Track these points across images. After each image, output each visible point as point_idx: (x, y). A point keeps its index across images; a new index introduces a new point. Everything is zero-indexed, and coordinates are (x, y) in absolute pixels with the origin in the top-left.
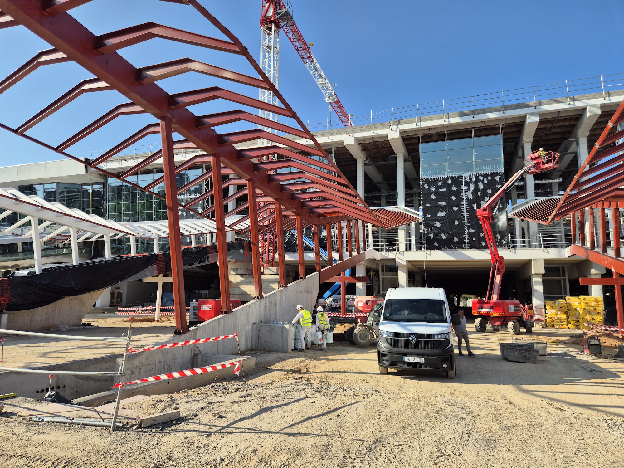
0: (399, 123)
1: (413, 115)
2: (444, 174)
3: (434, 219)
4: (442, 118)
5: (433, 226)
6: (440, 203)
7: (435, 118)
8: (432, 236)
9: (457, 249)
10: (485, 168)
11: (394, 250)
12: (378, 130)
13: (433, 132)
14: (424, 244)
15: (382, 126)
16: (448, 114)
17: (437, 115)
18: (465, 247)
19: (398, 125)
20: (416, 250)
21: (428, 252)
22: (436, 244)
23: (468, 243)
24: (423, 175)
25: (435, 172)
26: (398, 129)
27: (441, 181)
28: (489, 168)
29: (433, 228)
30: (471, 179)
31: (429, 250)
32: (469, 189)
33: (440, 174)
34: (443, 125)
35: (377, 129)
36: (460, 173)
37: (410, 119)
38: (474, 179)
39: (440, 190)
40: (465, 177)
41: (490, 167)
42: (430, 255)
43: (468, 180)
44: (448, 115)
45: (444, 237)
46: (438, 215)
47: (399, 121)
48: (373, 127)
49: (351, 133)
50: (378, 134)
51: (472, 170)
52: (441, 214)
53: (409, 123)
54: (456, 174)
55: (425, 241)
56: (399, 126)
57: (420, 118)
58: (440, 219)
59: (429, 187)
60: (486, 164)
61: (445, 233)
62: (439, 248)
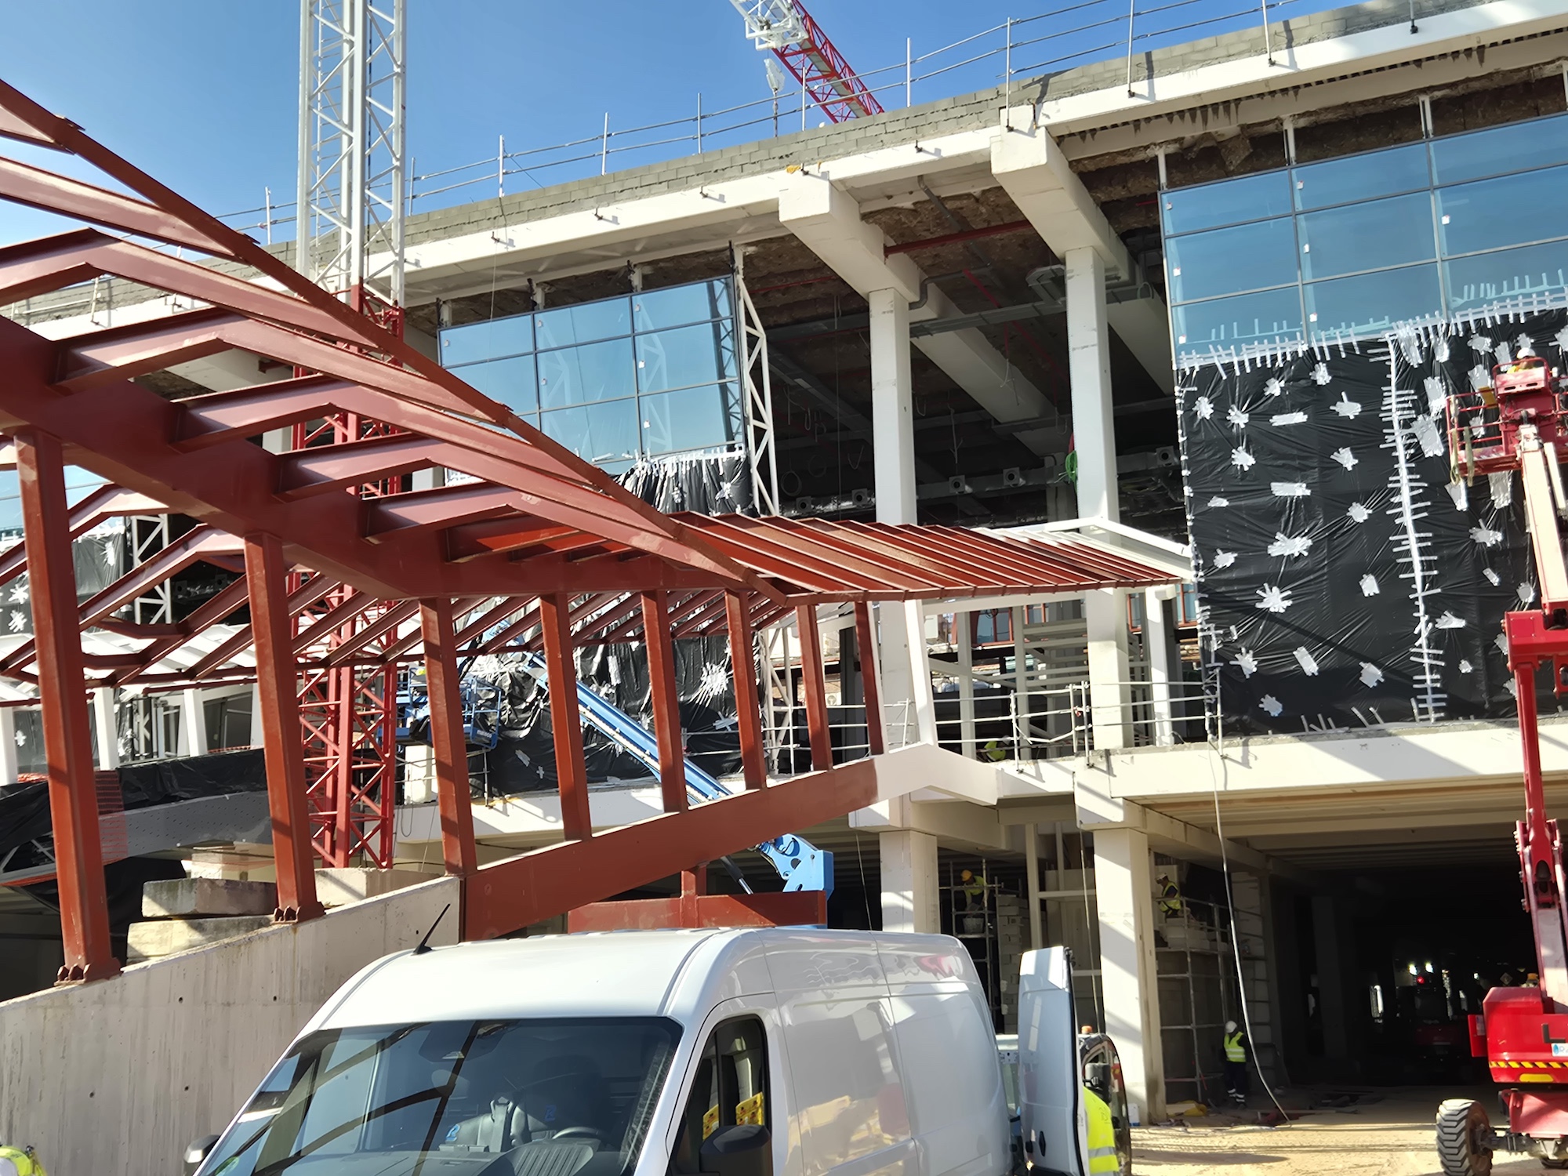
0: (1043, 90)
1: (1112, 48)
2: (1292, 337)
3: (1252, 571)
4: (1256, 49)
5: (1251, 610)
6: (1280, 489)
7: (1222, 52)
8: (1248, 663)
9: (1382, 725)
10: (1499, 290)
11: (1065, 750)
12: (942, 134)
13: (1224, 127)
14: (1213, 708)
15: (962, 111)
16: (1286, 24)
17: (1228, 38)
18: (1423, 711)
19: (1040, 100)
20: (1177, 741)
21: (1234, 748)
22: (1272, 706)
23: (1435, 690)
24: (1187, 348)
25: (1245, 328)
26: (1042, 121)
27: (1278, 374)
28: (1517, 291)
29: (1251, 621)
30: (1429, 354)
31: (1238, 740)
32: (1421, 405)
33: (1272, 340)
34: (1266, 82)
35: (937, 129)
36: (1372, 325)
37: (1096, 68)
38: (1443, 355)
39: (1278, 420)
40: (1398, 349)
41: (1522, 285)
42: (1245, 763)
43: (1415, 359)
44: (1288, 30)
45: (1309, 665)
46: (1274, 550)
47: (1045, 82)
48: (917, 126)
49: (811, 162)
50: (945, 154)
51: (1432, 307)
52: (1290, 546)
53: (1094, 86)
54: (1354, 335)
55: (1213, 690)
56: (1048, 107)
57: (1149, 55)
58: (1286, 574)
59: (1221, 409)
60: (1505, 269)
61: (1314, 641)
62: (1287, 725)
